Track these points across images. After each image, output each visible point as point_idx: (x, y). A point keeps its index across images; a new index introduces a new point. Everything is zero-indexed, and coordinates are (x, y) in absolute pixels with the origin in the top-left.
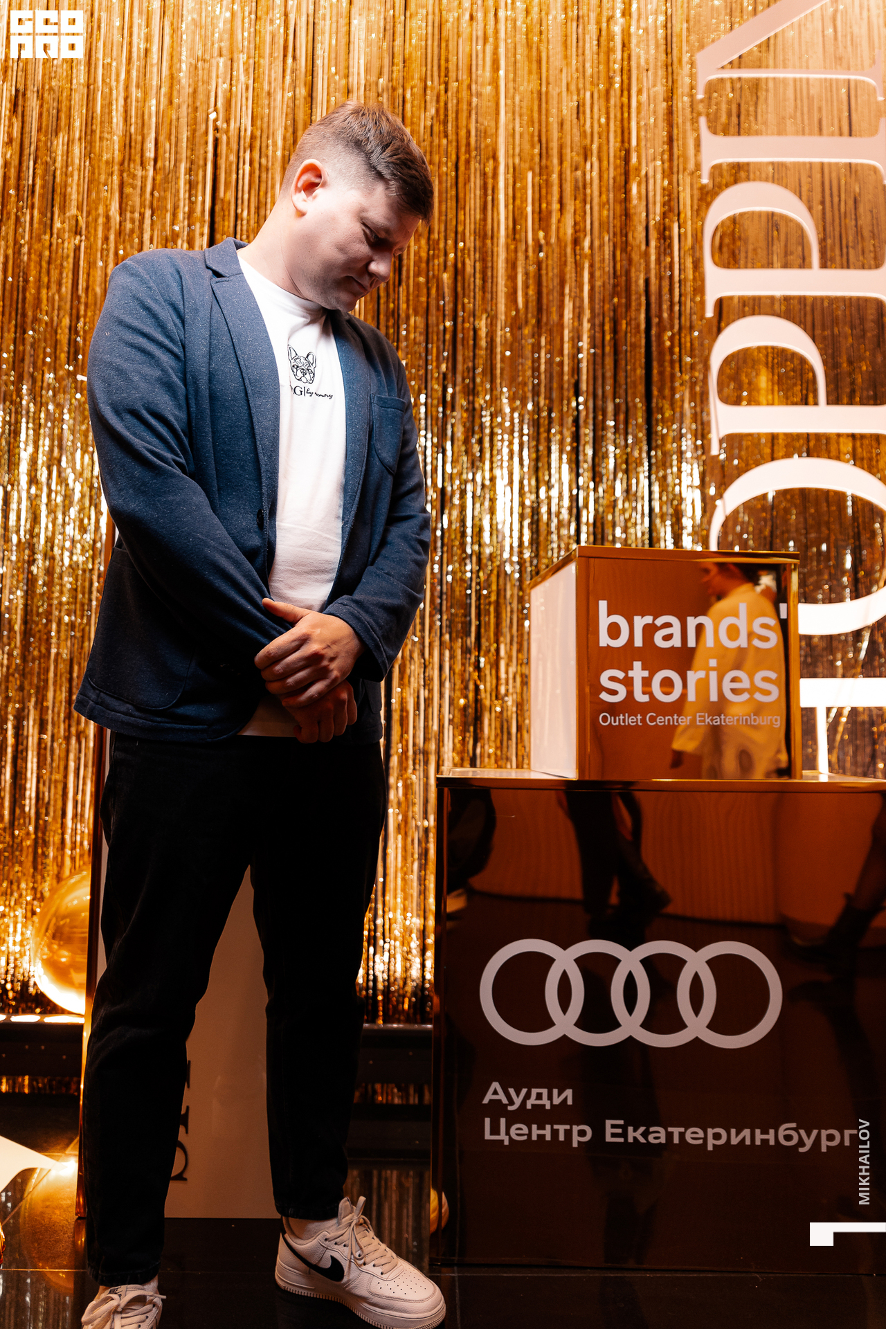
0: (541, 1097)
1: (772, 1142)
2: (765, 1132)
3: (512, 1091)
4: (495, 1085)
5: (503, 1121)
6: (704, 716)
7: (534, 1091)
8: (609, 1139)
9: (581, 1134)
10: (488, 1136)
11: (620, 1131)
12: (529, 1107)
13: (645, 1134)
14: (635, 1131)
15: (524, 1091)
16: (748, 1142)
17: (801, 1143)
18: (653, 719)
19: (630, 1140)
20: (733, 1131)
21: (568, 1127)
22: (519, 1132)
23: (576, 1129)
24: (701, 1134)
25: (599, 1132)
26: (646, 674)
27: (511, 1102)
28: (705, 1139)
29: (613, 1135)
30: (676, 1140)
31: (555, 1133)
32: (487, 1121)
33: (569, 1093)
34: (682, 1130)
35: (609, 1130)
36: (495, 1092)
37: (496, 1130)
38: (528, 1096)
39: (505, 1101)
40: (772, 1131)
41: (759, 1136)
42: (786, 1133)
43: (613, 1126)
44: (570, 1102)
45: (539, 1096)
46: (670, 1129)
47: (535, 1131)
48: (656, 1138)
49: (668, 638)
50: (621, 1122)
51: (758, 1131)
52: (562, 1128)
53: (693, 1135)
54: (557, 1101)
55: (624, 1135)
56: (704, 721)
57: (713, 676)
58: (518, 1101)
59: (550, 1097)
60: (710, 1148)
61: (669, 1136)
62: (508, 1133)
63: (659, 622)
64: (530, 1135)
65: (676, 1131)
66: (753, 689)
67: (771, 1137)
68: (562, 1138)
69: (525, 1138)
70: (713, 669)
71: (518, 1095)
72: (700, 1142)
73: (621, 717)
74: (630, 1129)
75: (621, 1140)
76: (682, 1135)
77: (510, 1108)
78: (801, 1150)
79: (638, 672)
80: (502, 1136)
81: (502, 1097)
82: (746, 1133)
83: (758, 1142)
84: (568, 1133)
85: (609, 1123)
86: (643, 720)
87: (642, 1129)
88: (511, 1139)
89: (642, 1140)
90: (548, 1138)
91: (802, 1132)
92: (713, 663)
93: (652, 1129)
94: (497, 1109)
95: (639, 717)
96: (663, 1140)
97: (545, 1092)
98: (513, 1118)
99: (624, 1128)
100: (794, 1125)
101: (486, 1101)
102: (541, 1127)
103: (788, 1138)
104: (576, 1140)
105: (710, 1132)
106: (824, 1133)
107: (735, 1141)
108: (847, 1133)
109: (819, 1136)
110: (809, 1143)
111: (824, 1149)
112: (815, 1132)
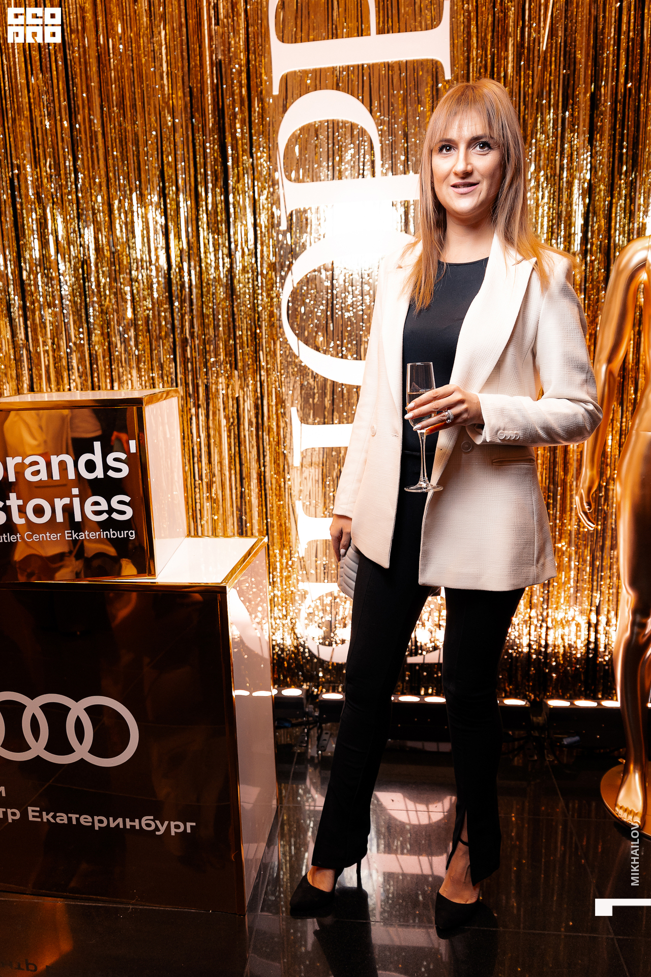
1: (137, 827)
2: (132, 820)
6: (71, 533)
8: (31, 818)
9: (13, 815)
11: (37, 814)
13: (54, 817)
14: (47, 815)
16: (121, 826)
17: (157, 829)
19: (45, 820)
20: (111, 819)
21: (4, 810)
23: (9, 811)
24: (90, 819)
25: (24, 814)
28: (93, 822)
29: (34, 816)
30: (74, 822)
33: (2, 789)
34: (78, 816)
35: (30, 813)
40: (137, 821)
41: (129, 824)
42: (146, 822)
43: (33, 811)
44: (4, 795)
46: (70, 815)
48: (61, 820)
49: (36, 473)
50: (38, 809)
51: (127, 820)
52: (1, 810)
53: (85, 820)
55: (41, 817)
56: (72, 537)
57: (76, 501)
60: (97, 828)
61: (70, 819)
65: (74, 817)
66: (111, 510)
67: (136, 824)
68: (1, 816)
70: (76, 496)
72: (90, 824)
74: (44, 813)
75: (39, 820)
76: (78, 819)
78: (157, 833)
82: (120, 820)
83: (128, 827)
84: (5, 814)
85: (30, 809)
87: (52, 814)
89: (52, 821)
91: (158, 822)
92: (75, 491)
93: (58, 814)
96: (66, 822)
99: (40, 812)
100: (152, 817)
103: (148, 825)
104: (10, 818)
105: (96, 818)
106: (173, 824)
107: (112, 825)
108: (189, 824)
109: (169, 825)
110: (162, 829)
111: (173, 834)
112: (166, 823)
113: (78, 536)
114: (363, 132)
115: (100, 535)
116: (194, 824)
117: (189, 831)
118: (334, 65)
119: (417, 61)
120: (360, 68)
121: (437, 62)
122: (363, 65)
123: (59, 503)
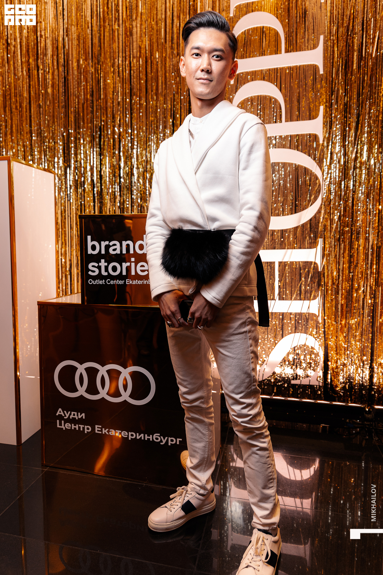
0: (75, 415)
1: (151, 440)
2: (149, 436)
3: (65, 412)
4: (60, 409)
5: (63, 422)
6: (129, 281)
7: (73, 413)
8: (96, 432)
9: (87, 429)
10: (58, 426)
11: (100, 429)
12: (71, 418)
13: (108, 431)
14: (105, 430)
15: (69, 412)
16: (143, 438)
17: (161, 441)
18: (109, 282)
19: (103, 433)
20: (138, 434)
21: (83, 426)
22: (68, 426)
23: (86, 427)
24: (127, 434)
25: (93, 429)
26: (106, 264)
27: (65, 416)
28: (128, 435)
29: (98, 431)
31: (79, 428)
32: (58, 421)
33: (83, 415)
34: (120, 432)
35: (96, 429)
36: (60, 412)
37: (60, 425)
38: (70, 414)
39: (63, 415)
40: (151, 436)
41: (147, 437)
42: (156, 437)
43: (98, 428)
44: (84, 418)
45: (74, 415)
46: (116, 431)
47: (73, 427)
48: (112, 433)
49: (115, 250)
50: (100, 426)
51: (146, 435)
52: (82, 426)
53: (124, 434)
54: (80, 417)
55: (102, 431)
56: (129, 283)
57: (133, 264)
58: (67, 416)
59: (78, 415)
60: (130, 439)
61: (116, 433)
62: (64, 426)
63: (111, 244)
64: (71, 427)
65: (118, 432)
67: (151, 437)
68: (81, 429)
69: (70, 428)
70: (133, 262)
71: (67, 414)
72: (127, 436)
73: (97, 281)
74: (103, 429)
75: (101, 433)
77: (65, 418)
78: (161, 444)
79: (103, 263)
80: (63, 427)
81: (62, 413)
82: (142, 435)
83: (146, 439)
84: (84, 428)
85: (96, 426)
86: (105, 282)
87: (107, 430)
88: (65, 428)
89: (107, 433)
90: (77, 429)
91: (162, 437)
92: (133, 259)
93: (110, 430)
94: (61, 418)
95: (104, 281)
97: (76, 413)
98: (66, 421)
99: (101, 428)
100: (159, 435)
101: (57, 414)
102: (75, 425)
103: (157, 439)
104: (86, 431)
105: (130, 433)
106: (170, 439)
107: (138, 438)
108: (178, 440)
109: (168, 440)
110: (164, 441)
111: (169, 444)
112: (166, 438)
113: (132, 282)
114: (276, 100)
115: (143, 282)
116: (181, 440)
117: (178, 443)
118: (262, 69)
119: (306, 65)
120: (276, 70)
121: (316, 65)
122: (277, 68)
123: (125, 265)
